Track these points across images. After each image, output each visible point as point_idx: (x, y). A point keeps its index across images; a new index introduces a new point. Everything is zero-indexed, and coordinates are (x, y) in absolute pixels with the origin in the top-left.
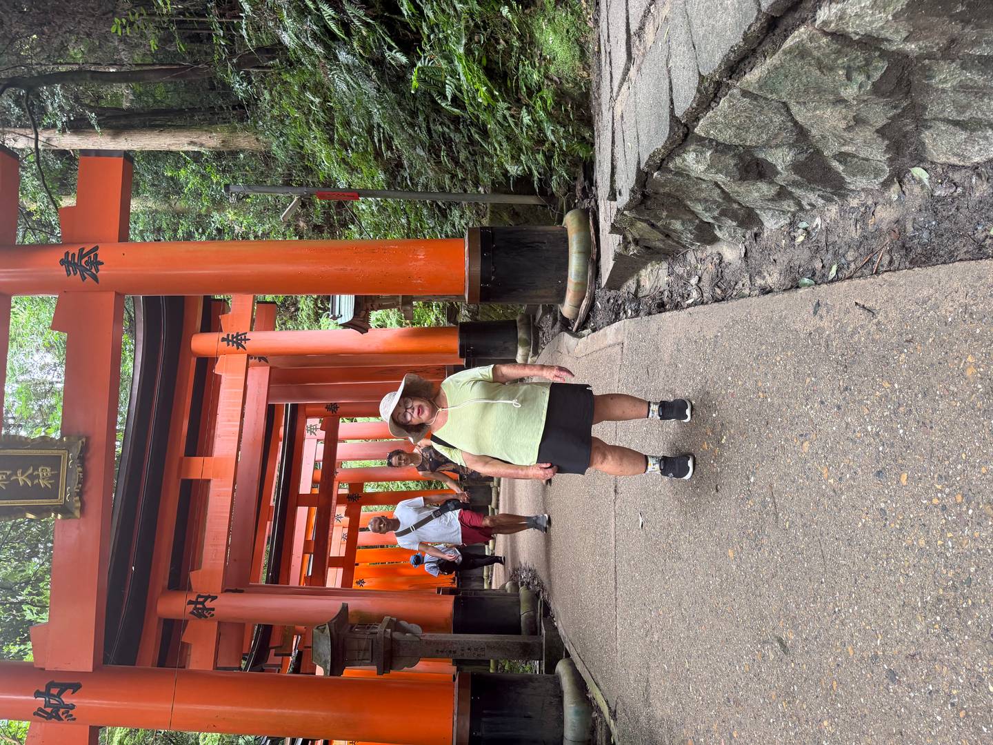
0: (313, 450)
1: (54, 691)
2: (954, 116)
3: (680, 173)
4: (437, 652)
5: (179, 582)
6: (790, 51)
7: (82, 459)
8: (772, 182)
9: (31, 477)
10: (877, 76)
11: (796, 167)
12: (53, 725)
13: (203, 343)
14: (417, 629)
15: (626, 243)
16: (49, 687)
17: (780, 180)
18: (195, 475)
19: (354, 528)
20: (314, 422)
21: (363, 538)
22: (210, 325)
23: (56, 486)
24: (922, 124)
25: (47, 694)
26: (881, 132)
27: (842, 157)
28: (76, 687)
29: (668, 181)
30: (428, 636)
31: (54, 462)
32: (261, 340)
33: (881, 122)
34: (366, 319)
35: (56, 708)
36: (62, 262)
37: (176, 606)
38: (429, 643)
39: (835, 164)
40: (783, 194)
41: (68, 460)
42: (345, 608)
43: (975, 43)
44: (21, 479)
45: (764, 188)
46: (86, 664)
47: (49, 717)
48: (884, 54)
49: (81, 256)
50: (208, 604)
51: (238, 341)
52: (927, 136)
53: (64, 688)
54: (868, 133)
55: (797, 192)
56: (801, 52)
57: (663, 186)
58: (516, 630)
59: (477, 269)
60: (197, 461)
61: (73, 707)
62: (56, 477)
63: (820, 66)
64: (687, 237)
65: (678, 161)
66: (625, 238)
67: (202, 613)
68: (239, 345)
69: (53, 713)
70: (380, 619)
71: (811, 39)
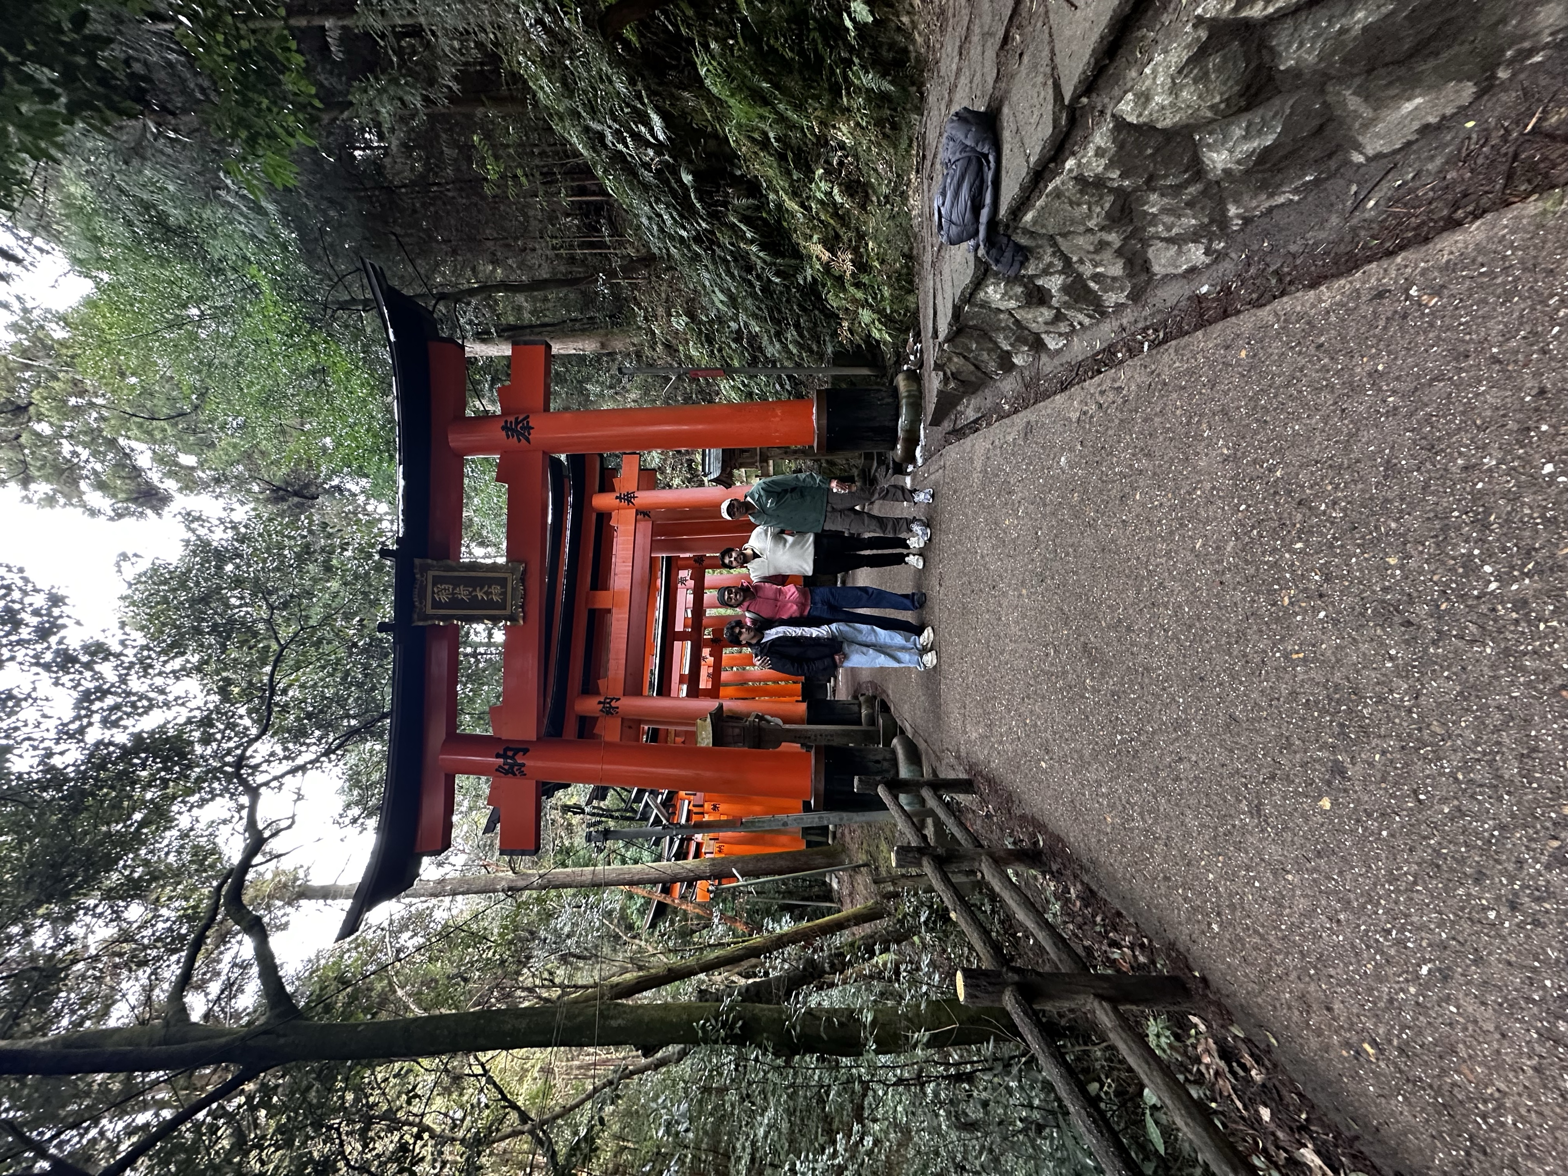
0: (685, 598)
1: (510, 753)
2: (1165, 235)
3: (985, 305)
4: (794, 736)
5: (589, 688)
6: (1051, 193)
7: (523, 580)
8: (1051, 307)
9: (487, 593)
10: (1107, 206)
11: (1065, 289)
12: (508, 781)
13: (602, 501)
14: (779, 721)
15: (946, 381)
16: (506, 750)
17: (1054, 302)
18: (599, 606)
19: (717, 668)
20: (684, 574)
21: (725, 676)
22: (606, 486)
23: (504, 600)
24: (1146, 243)
25: (504, 756)
26: (1119, 252)
27: (1096, 277)
28: (526, 751)
29: (976, 315)
30: (787, 726)
31: (503, 582)
32: (646, 498)
33: (1117, 244)
34: (731, 475)
35: (512, 766)
36: (503, 428)
37: (590, 705)
38: (788, 730)
39: (1092, 284)
40: (1059, 317)
41: (512, 581)
42: (721, 707)
43: (1165, 177)
44: (480, 595)
45: (1047, 314)
46: (531, 734)
47: (506, 773)
48: (1111, 190)
49: (517, 423)
50: (613, 704)
51: (628, 498)
52: (1151, 253)
53: (517, 751)
54: (1107, 255)
55: (1069, 313)
56: (1058, 194)
57: (972, 319)
58: (859, 723)
59: (824, 422)
60: (602, 594)
61: (523, 765)
62: (504, 594)
63: (1071, 203)
64: (992, 366)
65: (982, 294)
66: (945, 374)
67: (609, 711)
68: (629, 501)
69: (510, 771)
70: (748, 715)
71: (1063, 183)
